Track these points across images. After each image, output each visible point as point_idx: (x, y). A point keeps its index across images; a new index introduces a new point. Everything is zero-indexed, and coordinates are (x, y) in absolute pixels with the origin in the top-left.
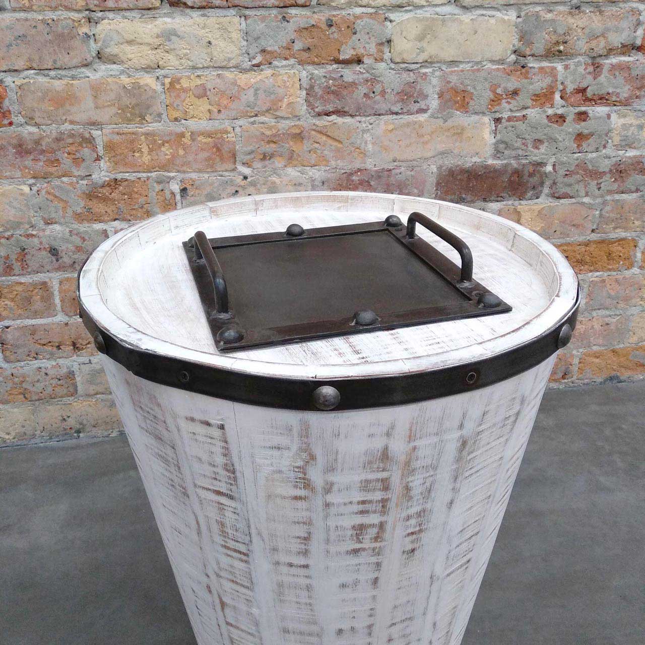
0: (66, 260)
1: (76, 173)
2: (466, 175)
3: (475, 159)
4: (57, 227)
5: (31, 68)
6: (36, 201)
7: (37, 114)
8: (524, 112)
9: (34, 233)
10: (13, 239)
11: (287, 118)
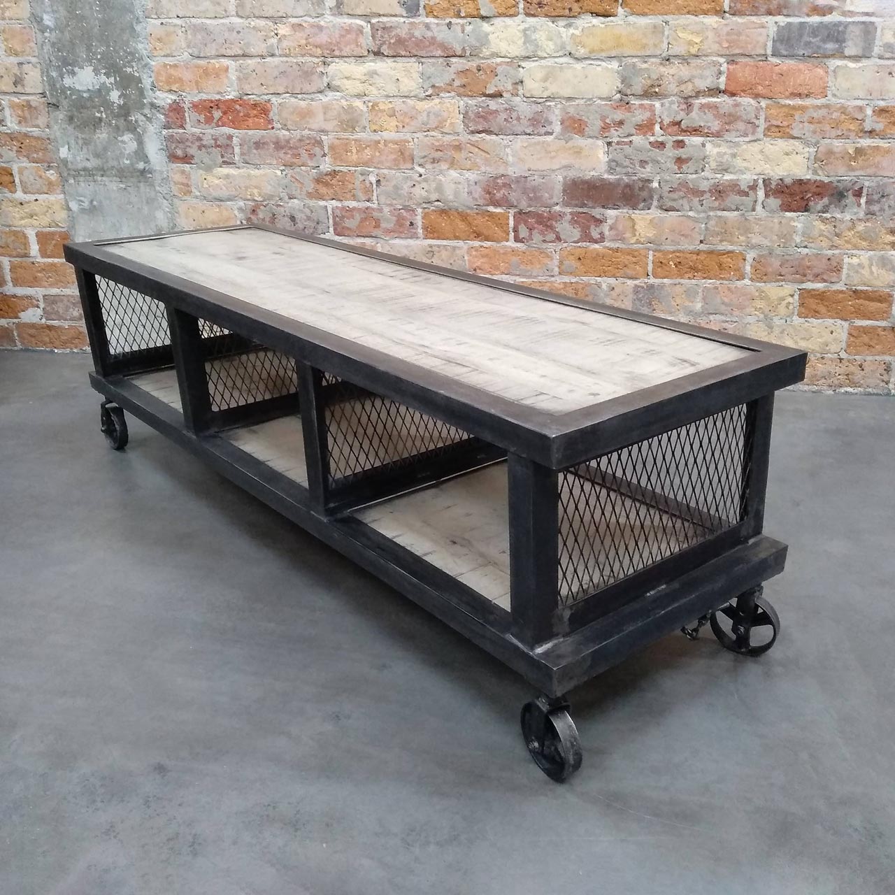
2: (586, 186)
3: (592, 173)
5: (288, 93)
6: (285, 181)
7: (289, 123)
8: (631, 138)
9: (281, 204)
11: (450, 134)
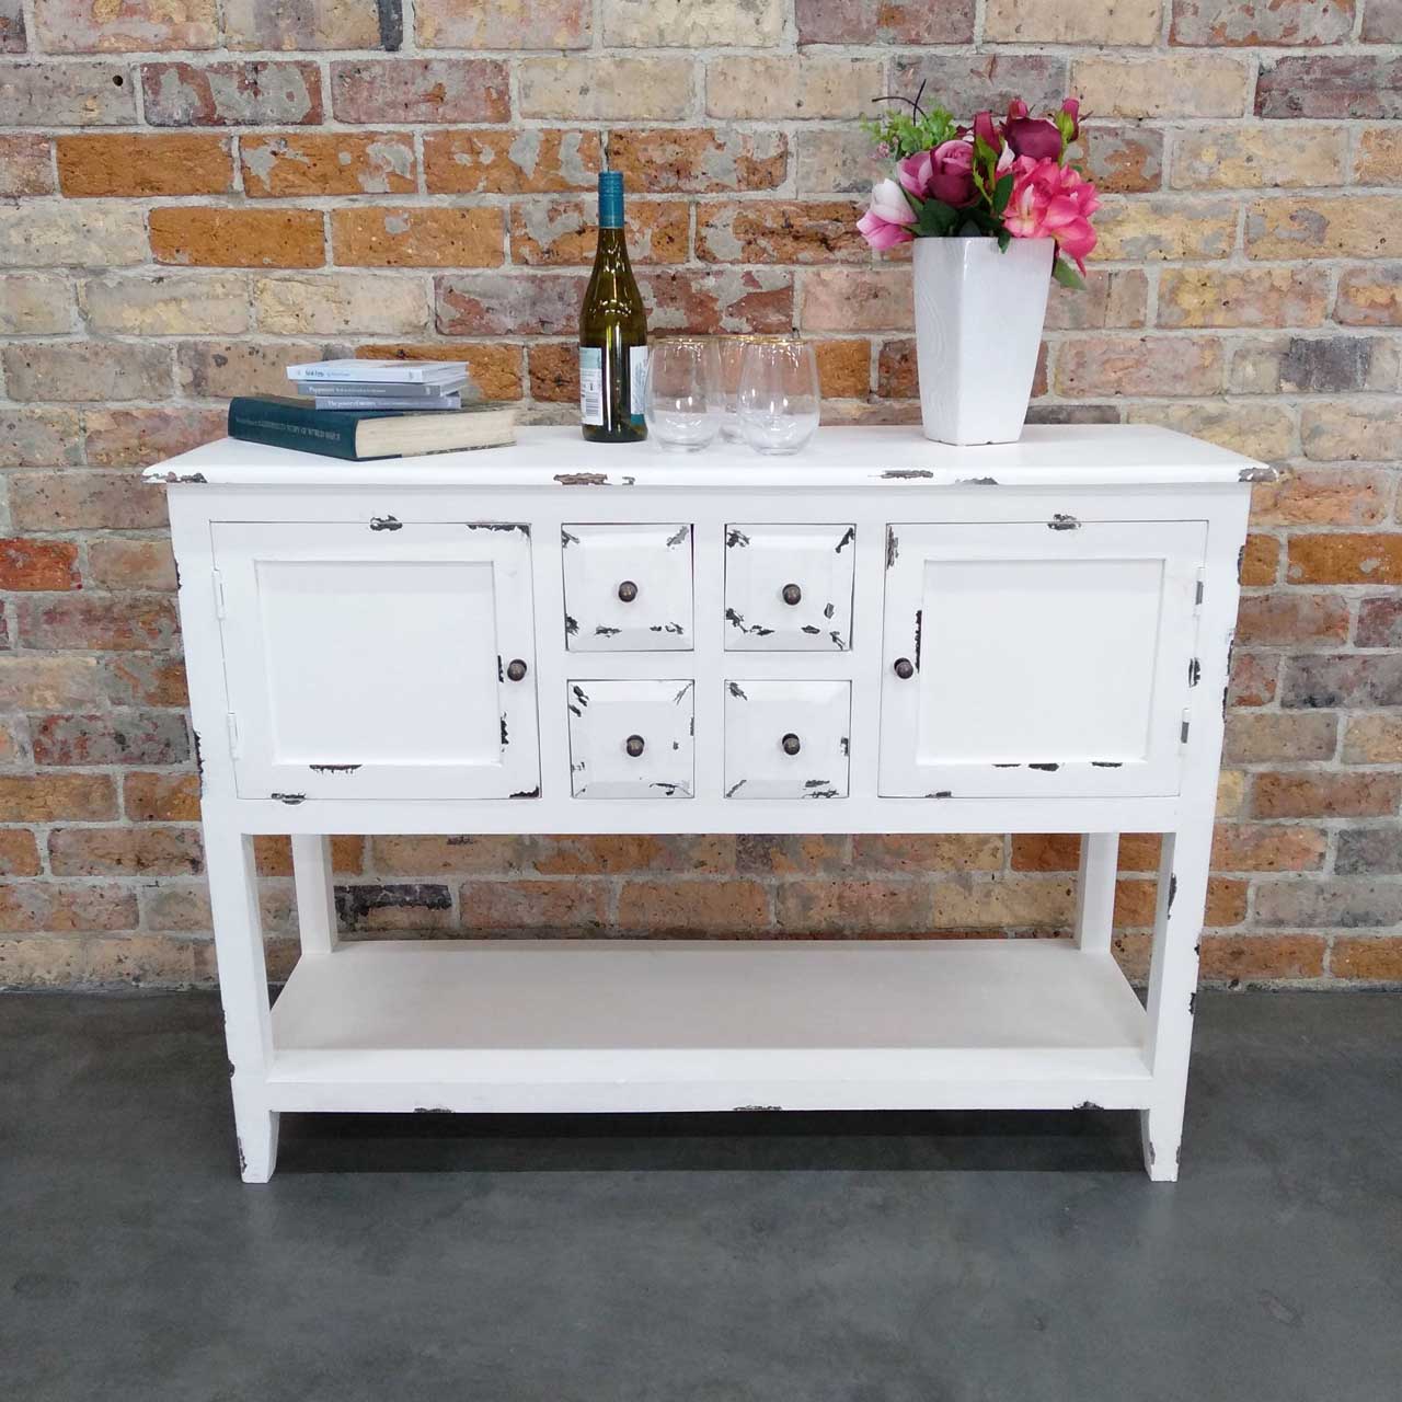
0: (134, 749)
1: (151, 646)
4: (125, 709)
10: (73, 720)
